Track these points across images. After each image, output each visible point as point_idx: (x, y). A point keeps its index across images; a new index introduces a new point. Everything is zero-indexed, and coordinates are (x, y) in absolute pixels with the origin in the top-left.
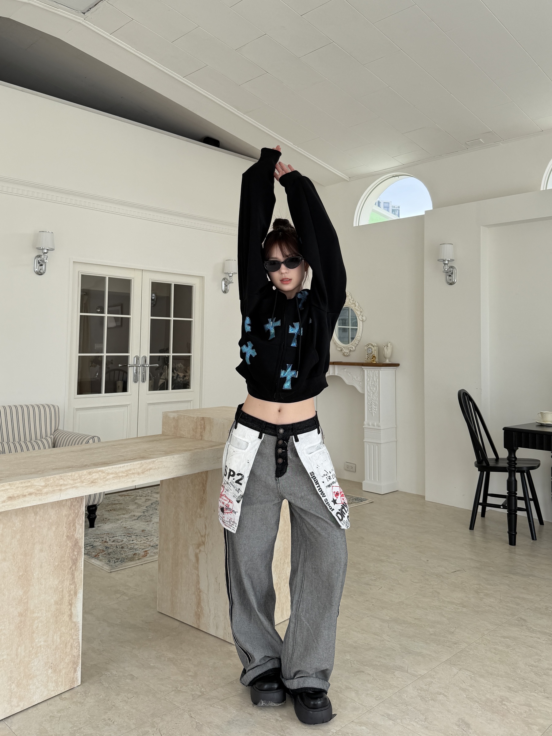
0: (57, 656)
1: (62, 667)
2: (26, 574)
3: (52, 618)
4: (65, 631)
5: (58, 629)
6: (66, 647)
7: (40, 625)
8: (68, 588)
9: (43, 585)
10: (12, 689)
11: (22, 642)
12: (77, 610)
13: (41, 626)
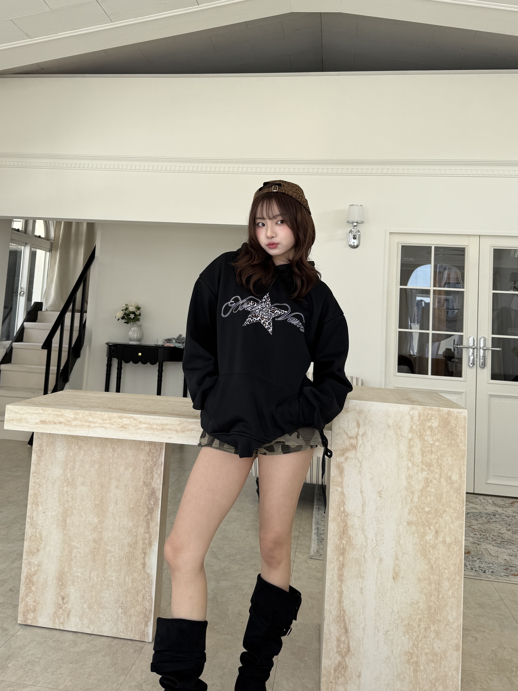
0: (128, 600)
1: (132, 613)
2: (101, 504)
3: (125, 558)
4: (137, 577)
5: (130, 572)
6: (137, 595)
7: (113, 559)
8: (143, 535)
9: (117, 523)
10: (84, 608)
11: (95, 568)
12: (151, 562)
13: (114, 561)
